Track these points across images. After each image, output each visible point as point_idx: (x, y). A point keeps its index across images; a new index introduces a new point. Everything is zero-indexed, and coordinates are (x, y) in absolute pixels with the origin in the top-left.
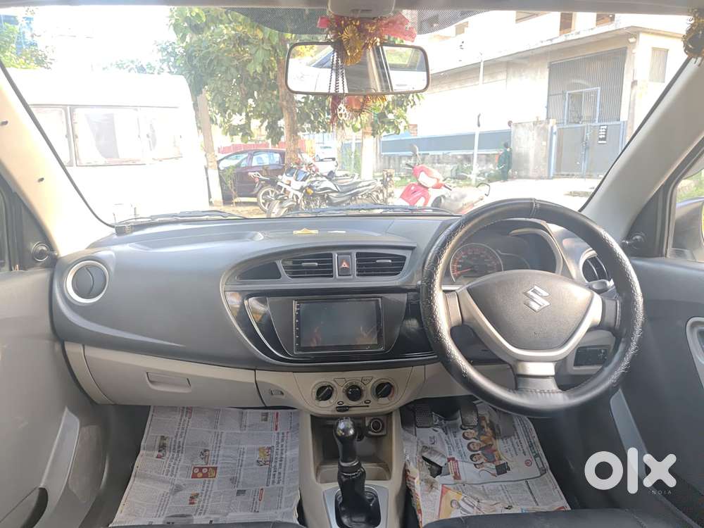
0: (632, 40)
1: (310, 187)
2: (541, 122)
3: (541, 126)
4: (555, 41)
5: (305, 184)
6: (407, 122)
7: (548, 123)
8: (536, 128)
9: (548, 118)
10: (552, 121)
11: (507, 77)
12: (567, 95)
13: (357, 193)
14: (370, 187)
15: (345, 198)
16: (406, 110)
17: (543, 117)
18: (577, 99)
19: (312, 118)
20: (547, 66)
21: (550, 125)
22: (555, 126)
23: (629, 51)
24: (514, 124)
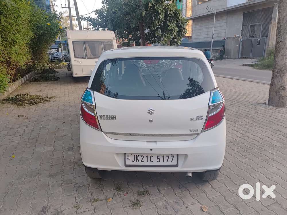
8: (234, 40)
12: (250, 26)
18: (253, 27)
20: (242, 14)
21: (240, 39)
22: (241, 39)
23: (274, 8)
24: (226, 38)
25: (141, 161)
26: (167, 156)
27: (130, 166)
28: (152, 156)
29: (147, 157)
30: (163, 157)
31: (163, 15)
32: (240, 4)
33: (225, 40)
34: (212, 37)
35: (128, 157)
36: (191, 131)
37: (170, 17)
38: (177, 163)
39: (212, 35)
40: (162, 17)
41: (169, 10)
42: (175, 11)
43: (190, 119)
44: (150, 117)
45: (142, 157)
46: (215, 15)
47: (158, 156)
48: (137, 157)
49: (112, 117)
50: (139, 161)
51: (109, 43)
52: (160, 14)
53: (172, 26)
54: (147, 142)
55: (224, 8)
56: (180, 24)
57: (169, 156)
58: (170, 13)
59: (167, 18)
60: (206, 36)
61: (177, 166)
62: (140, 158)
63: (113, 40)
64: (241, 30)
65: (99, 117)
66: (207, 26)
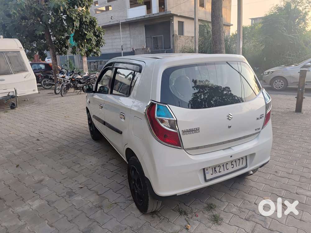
0: (171, 18)
1: (73, 78)
2: (145, 49)
3: (145, 50)
4: (146, 17)
5: (71, 77)
6: (101, 52)
7: (147, 49)
8: (143, 51)
9: (147, 47)
10: (149, 49)
11: (130, 29)
12: (152, 38)
13: (90, 79)
14: (94, 77)
15: (86, 81)
16: (99, 48)
17: (145, 47)
18: (156, 39)
19: (59, 50)
20: (144, 26)
21: (148, 50)
22: (150, 51)
23: (171, 22)
24: (135, 49)
25: (219, 172)
26: (238, 160)
27: (211, 180)
28: (228, 164)
29: (223, 166)
30: (236, 162)
31: (77, 22)
32: (141, 17)
33: (134, 51)
34: (121, 48)
35: (207, 171)
36: (256, 130)
37: (85, 24)
38: (246, 164)
39: (121, 47)
40: (77, 24)
41: (84, 17)
42: (90, 19)
43: (256, 119)
44: (229, 123)
45: (219, 167)
46: (120, 25)
47: (231, 162)
48: (215, 168)
49: (195, 129)
50: (217, 173)
51: (15, 54)
52: (75, 21)
53: (90, 35)
54: (223, 150)
55: (126, 19)
56: (97, 33)
57: (239, 160)
58: (86, 21)
59: (82, 26)
60: (111, 47)
61: (246, 167)
62: (217, 169)
63: (20, 51)
64: (145, 41)
65: (181, 133)
66: (110, 37)
